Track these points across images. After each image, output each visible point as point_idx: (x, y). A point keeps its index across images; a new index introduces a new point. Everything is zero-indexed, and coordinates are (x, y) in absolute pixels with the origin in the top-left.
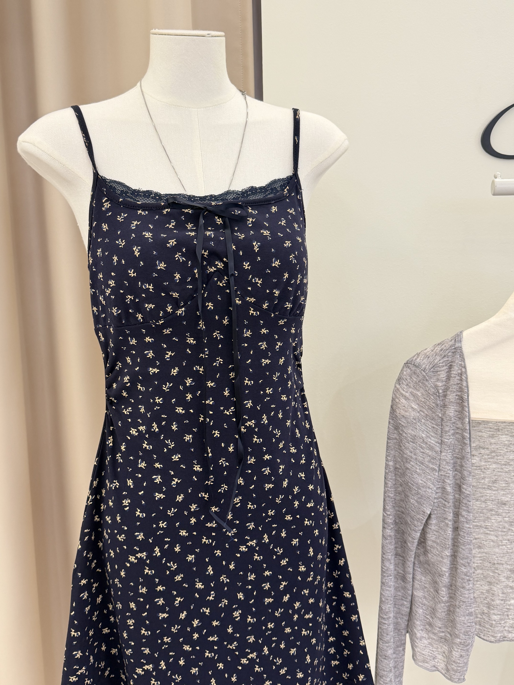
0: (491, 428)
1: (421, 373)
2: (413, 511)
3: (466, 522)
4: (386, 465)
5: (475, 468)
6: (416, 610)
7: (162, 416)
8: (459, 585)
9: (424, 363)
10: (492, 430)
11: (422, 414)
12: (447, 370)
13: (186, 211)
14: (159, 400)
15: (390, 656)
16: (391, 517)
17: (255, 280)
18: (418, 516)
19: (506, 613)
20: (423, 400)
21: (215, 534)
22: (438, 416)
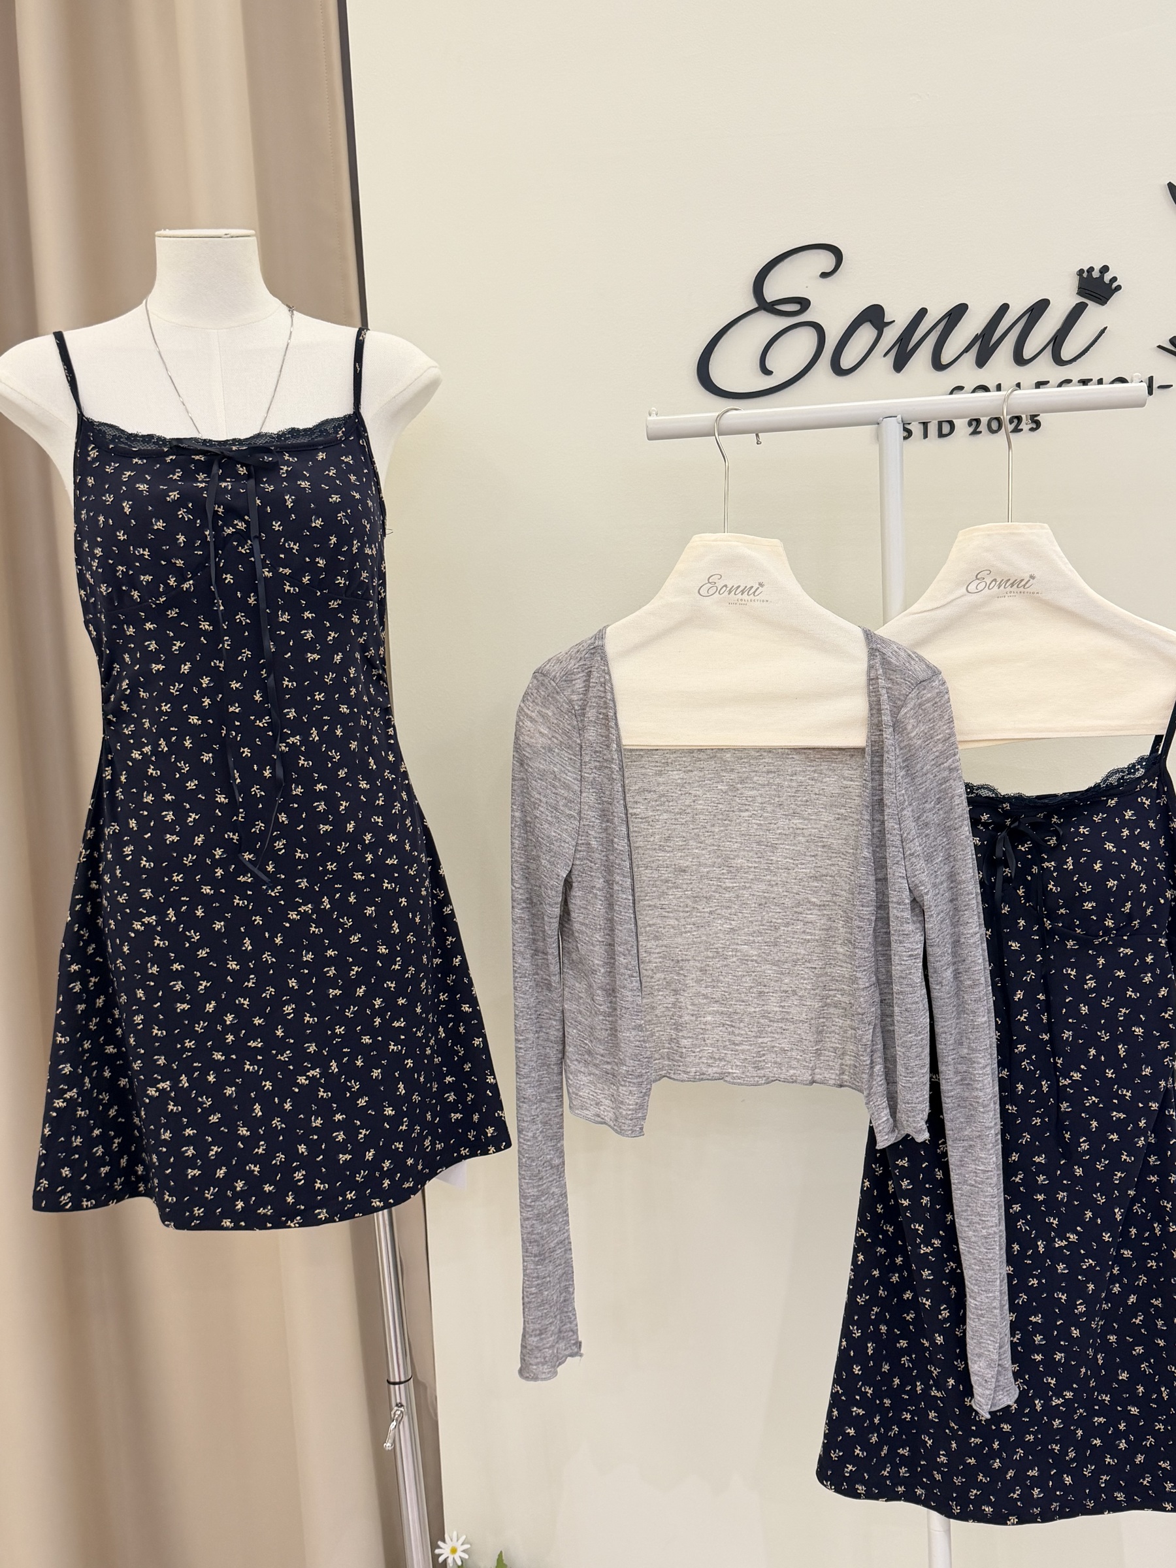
1: (551, 683)
2: (545, 876)
4: (511, 818)
7: (172, 729)
8: (619, 983)
9: (554, 670)
10: (658, 764)
11: (555, 741)
12: (585, 678)
13: (197, 458)
14: (166, 708)
15: (530, 1097)
16: (521, 891)
17: (289, 545)
19: (701, 1036)
20: (555, 721)
21: (251, 893)
22: (575, 742)
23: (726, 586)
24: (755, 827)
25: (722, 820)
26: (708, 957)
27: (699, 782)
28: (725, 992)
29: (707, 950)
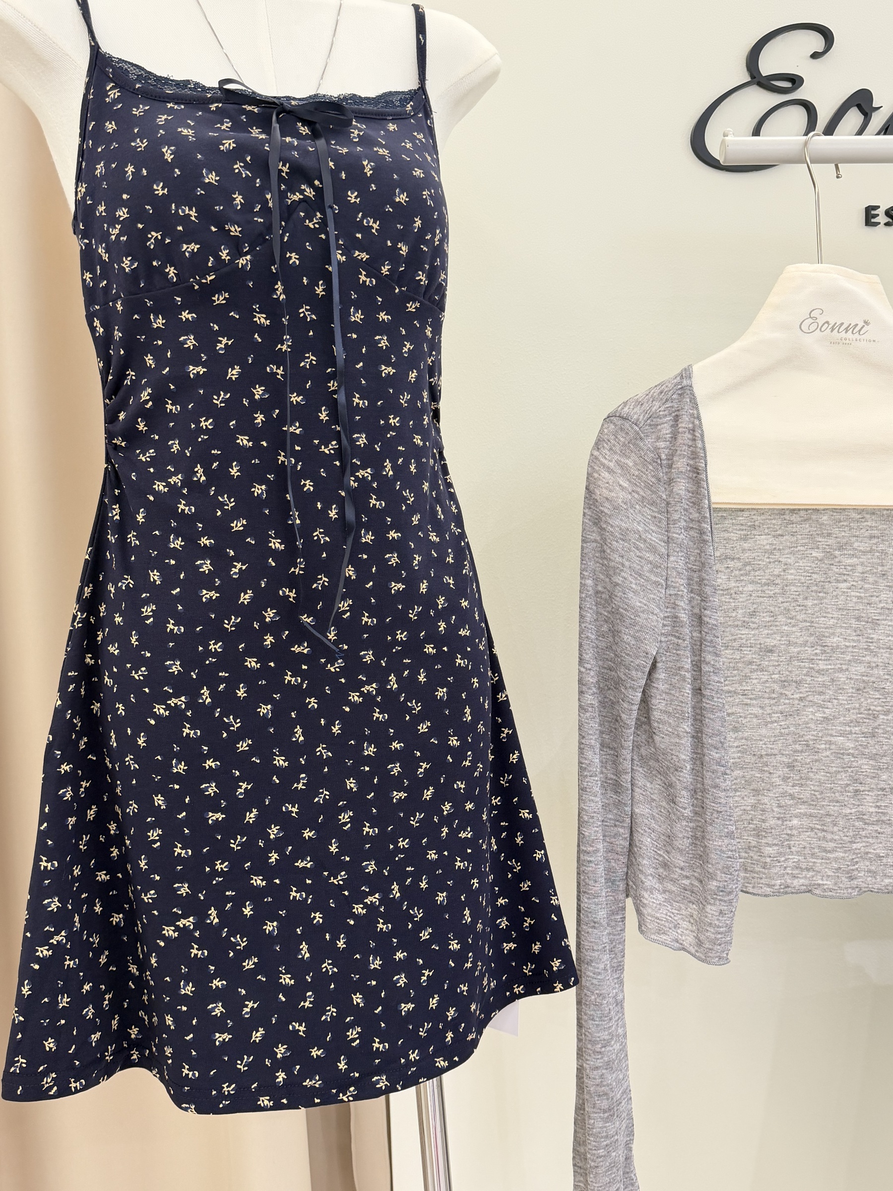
0: (742, 525)
1: (632, 428)
2: (628, 655)
3: (713, 672)
4: (581, 587)
5: (721, 592)
6: (640, 841)
7: (213, 452)
8: (710, 783)
9: (636, 413)
10: (743, 527)
11: (636, 496)
12: (672, 423)
13: (249, 108)
14: (206, 423)
15: (602, 921)
16: (592, 673)
17: (368, 222)
18: (637, 662)
19: (786, 843)
20: (637, 473)
21: (306, 667)
22: (661, 497)
23: (827, 322)
24: (855, 600)
25: (816, 592)
26: (796, 751)
27: (790, 548)
28: (815, 791)
29: (795, 742)
